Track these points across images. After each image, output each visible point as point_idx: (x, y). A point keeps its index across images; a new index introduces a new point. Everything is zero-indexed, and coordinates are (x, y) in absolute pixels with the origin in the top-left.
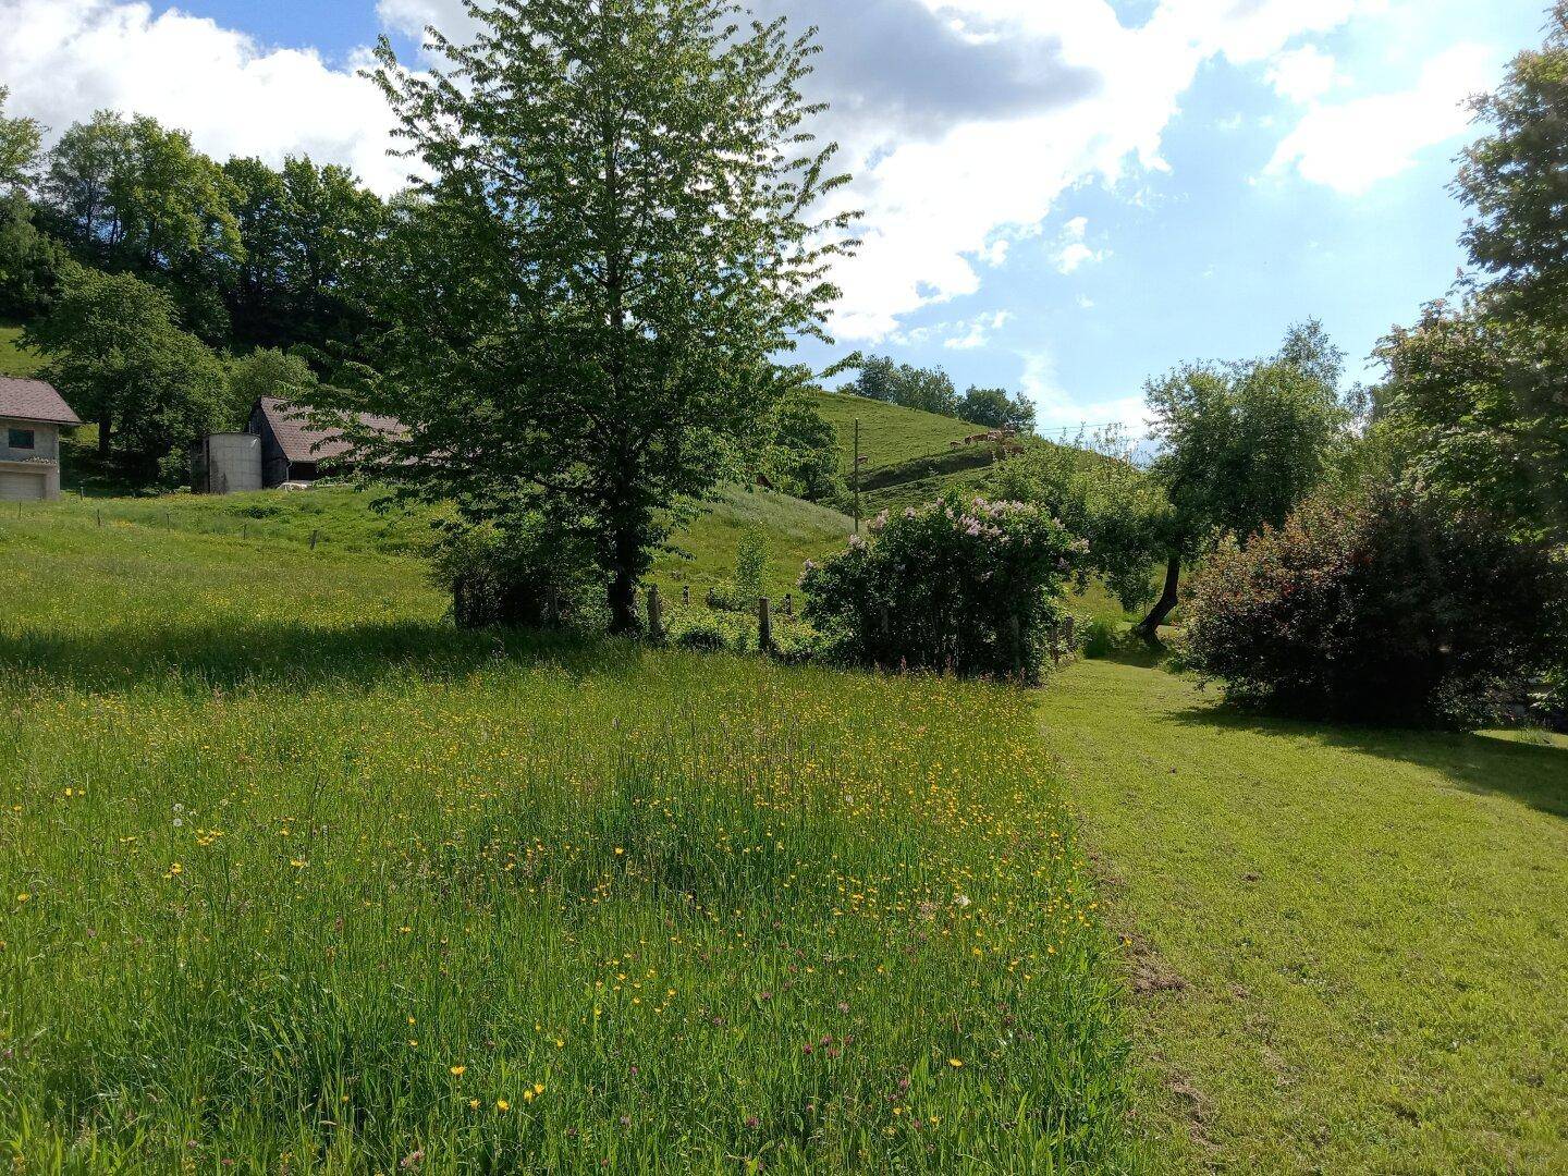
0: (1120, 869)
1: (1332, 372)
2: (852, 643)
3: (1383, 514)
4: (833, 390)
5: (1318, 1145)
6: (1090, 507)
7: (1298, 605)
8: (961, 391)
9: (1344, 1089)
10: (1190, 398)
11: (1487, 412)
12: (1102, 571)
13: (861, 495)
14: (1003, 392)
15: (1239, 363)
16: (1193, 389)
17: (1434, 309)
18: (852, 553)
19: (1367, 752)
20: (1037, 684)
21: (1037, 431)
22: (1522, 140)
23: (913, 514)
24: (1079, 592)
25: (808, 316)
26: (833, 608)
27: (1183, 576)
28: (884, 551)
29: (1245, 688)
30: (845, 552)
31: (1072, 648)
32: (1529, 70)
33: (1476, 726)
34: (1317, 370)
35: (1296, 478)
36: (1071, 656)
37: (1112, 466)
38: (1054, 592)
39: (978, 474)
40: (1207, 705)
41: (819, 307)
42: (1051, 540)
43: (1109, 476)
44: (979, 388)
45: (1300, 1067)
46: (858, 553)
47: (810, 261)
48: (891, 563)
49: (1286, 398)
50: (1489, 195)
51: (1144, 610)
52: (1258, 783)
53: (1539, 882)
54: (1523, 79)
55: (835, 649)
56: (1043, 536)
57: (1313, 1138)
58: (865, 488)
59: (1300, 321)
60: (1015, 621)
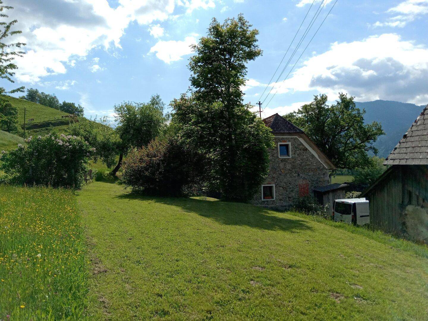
0: (95, 240)
1: (162, 108)
2: (19, 177)
3: (171, 145)
4: (17, 97)
5: (137, 308)
6: (98, 139)
7: (150, 167)
8: (61, 102)
9: (145, 292)
10: (126, 111)
11: (195, 122)
12: (101, 157)
13: (26, 131)
14: (74, 104)
15: (139, 103)
16: (127, 109)
17: (184, 95)
18: (19, 149)
19: (165, 203)
20: (79, 189)
21: (84, 116)
22: (202, 58)
23: (41, 138)
24: (95, 162)
25: (6, 73)
26: (13, 167)
27: (124, 159)
28: (31, 149)
29: (137, 188)
30: (17, 149)
31: (92, 178)
32: (204, 41)
33: (191, 196)
34: (158, 107)
35: (153, 135)
36: (91, 181)
37: (104, 128)
38: (85, 162)
39: (65, 127)
40: (127, 193)
41: (9, 70)
42: (85, 147)
43: (104, 130)
44: (67, 102)
45: (135, 289)
46: (21, 149)
47: (6, 56)
48: (33, 153)
49: (150, 114)
50: (196, 69)
51: (113, 168)
52: (137, 213)
53: (198, 233)
54: (203, 43)
55: (13, 179)
56: (82, 146)
57: (136, 306)
58: (28, 129)
59: (155, 94)
60: (73, 171)
